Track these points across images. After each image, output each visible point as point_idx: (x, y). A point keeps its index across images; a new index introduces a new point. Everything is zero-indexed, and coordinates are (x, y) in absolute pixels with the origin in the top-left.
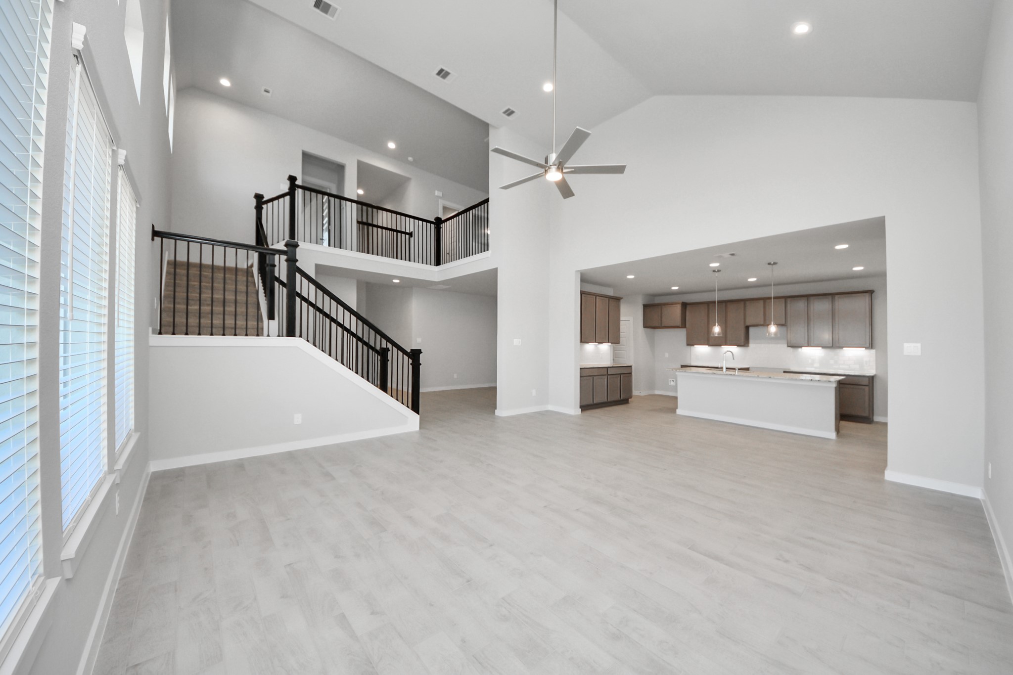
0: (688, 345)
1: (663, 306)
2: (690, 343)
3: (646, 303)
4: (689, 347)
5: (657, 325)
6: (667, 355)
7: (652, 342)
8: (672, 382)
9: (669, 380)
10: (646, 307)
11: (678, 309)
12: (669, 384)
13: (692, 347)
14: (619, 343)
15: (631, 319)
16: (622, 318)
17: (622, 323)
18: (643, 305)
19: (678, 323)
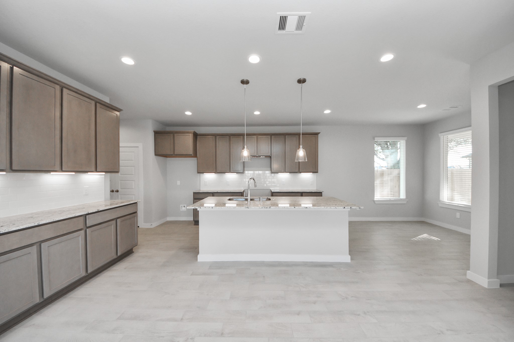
0: (198, 173)
1: (175, 134)
2: (200, 171)
3: (156, 129)
4: (199, 174)
5: (168, 152)
6: (179, 183)
7: (164, 172)
8: (183, 207)
9: (181, 205)
10: (157, 134)
11: (189, 139)
12: (181, 210)
13: (201, 175)
14: (118, 172)
15: (140, 145)
16: (121, 144)
17: (121, 149)
18: (154, 131)
19: (191, 152)
